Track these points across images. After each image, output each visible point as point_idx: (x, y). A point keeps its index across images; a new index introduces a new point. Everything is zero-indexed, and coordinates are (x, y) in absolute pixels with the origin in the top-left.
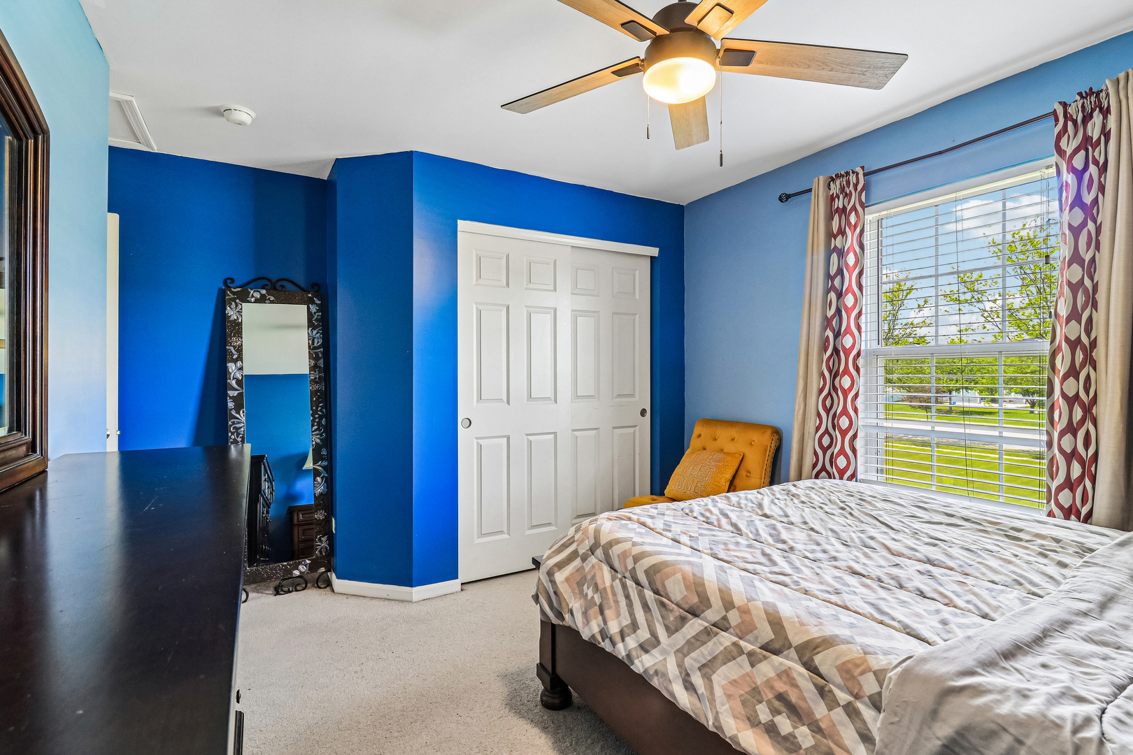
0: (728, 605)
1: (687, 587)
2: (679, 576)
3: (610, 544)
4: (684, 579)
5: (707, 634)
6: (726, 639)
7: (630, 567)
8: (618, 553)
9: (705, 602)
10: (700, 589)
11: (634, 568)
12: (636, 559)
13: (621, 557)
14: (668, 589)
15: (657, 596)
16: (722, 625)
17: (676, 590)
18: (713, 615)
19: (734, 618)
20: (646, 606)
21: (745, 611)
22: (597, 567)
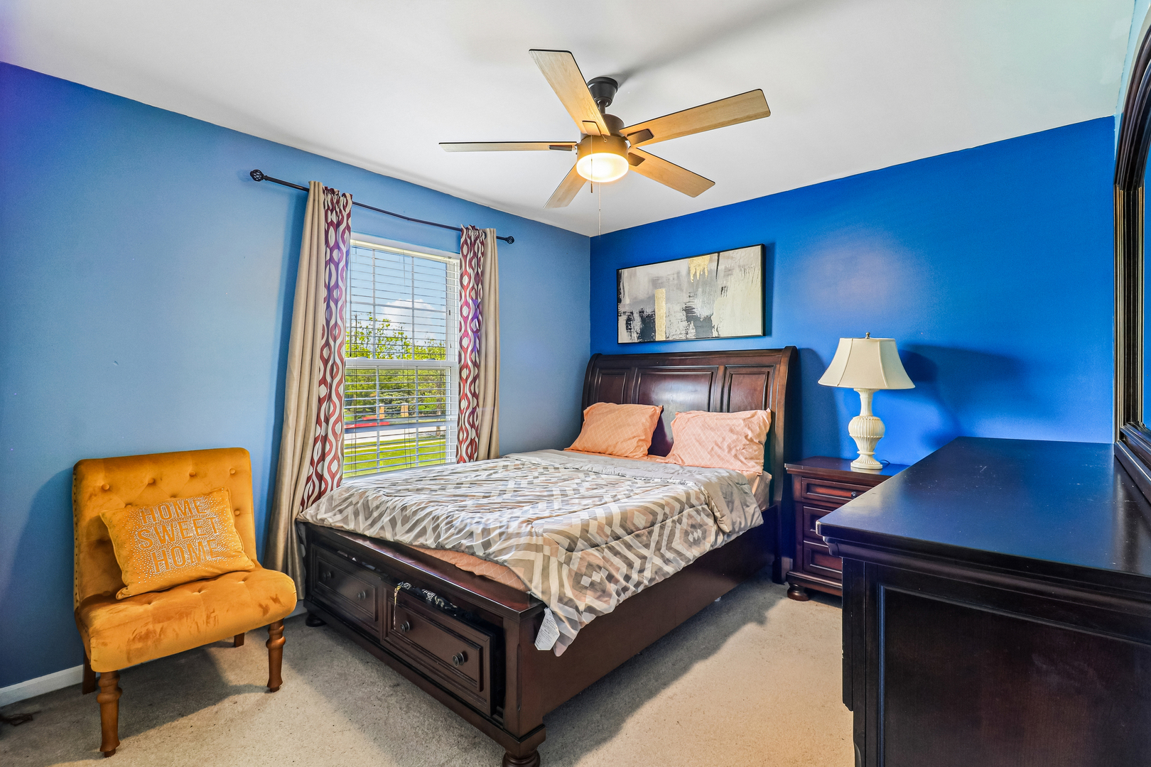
0: (662, 506)
1: (644, 514)
2: (636, 513)
3: (585, 530)
4: (639, 511)
5: (662, 528)
6: (669, 522)
7: (609, 533)
8: (596, 531)
9: (654, 514)
10: (649, 510)
11: (612, 531)
12: (610, 524)
13: (599, 532)
14: (637, 524)
15: (633, 534)
16: (666, 517)
17: (641, 521)
18: (660, 518)
19: (667, 510)
20: (629, 547)
21: (668, 504)
22: (586, 556)
